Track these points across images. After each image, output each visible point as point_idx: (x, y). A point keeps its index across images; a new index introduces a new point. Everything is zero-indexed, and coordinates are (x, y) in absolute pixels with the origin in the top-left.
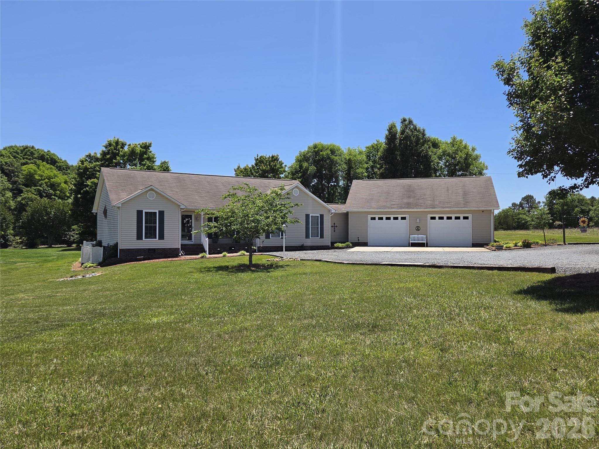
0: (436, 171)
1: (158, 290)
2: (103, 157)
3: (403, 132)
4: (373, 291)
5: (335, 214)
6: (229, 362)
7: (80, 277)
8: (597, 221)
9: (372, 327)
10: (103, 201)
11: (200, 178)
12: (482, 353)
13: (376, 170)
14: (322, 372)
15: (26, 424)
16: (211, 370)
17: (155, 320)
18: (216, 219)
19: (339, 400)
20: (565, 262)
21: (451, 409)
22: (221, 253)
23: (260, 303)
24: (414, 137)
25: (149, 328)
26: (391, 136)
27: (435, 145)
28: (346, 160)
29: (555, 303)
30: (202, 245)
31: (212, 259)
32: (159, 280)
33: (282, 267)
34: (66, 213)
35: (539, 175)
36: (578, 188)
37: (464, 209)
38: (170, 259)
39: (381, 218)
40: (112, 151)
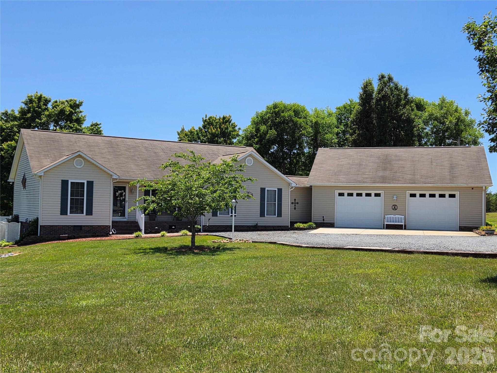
0: (420, 138)
1: (85, 273)
2: (22, 115)
3: (380, 91)
4: (327, 276)
5: (296, 188)
6: (162, 342)
9: (316, 312)
10: (22, 168)
11: (136, 143)
13: (348, 136)
14: (256, 352)
16: (143, 350)
17: (84, 303)
18: (154, 193)
22: (159, 233)
23: (200, 287)
24: (393, 97)
25: (77, 311)
26: (366, 96)
27: (420, 107)
28: (312, 124)
30: (137, 222)
31: (149, 239)
32: (86, 262)
33: (230, 249)
37: (450, 185)
38: (99, 238)
39: (350, 195)
40: (34, 110)
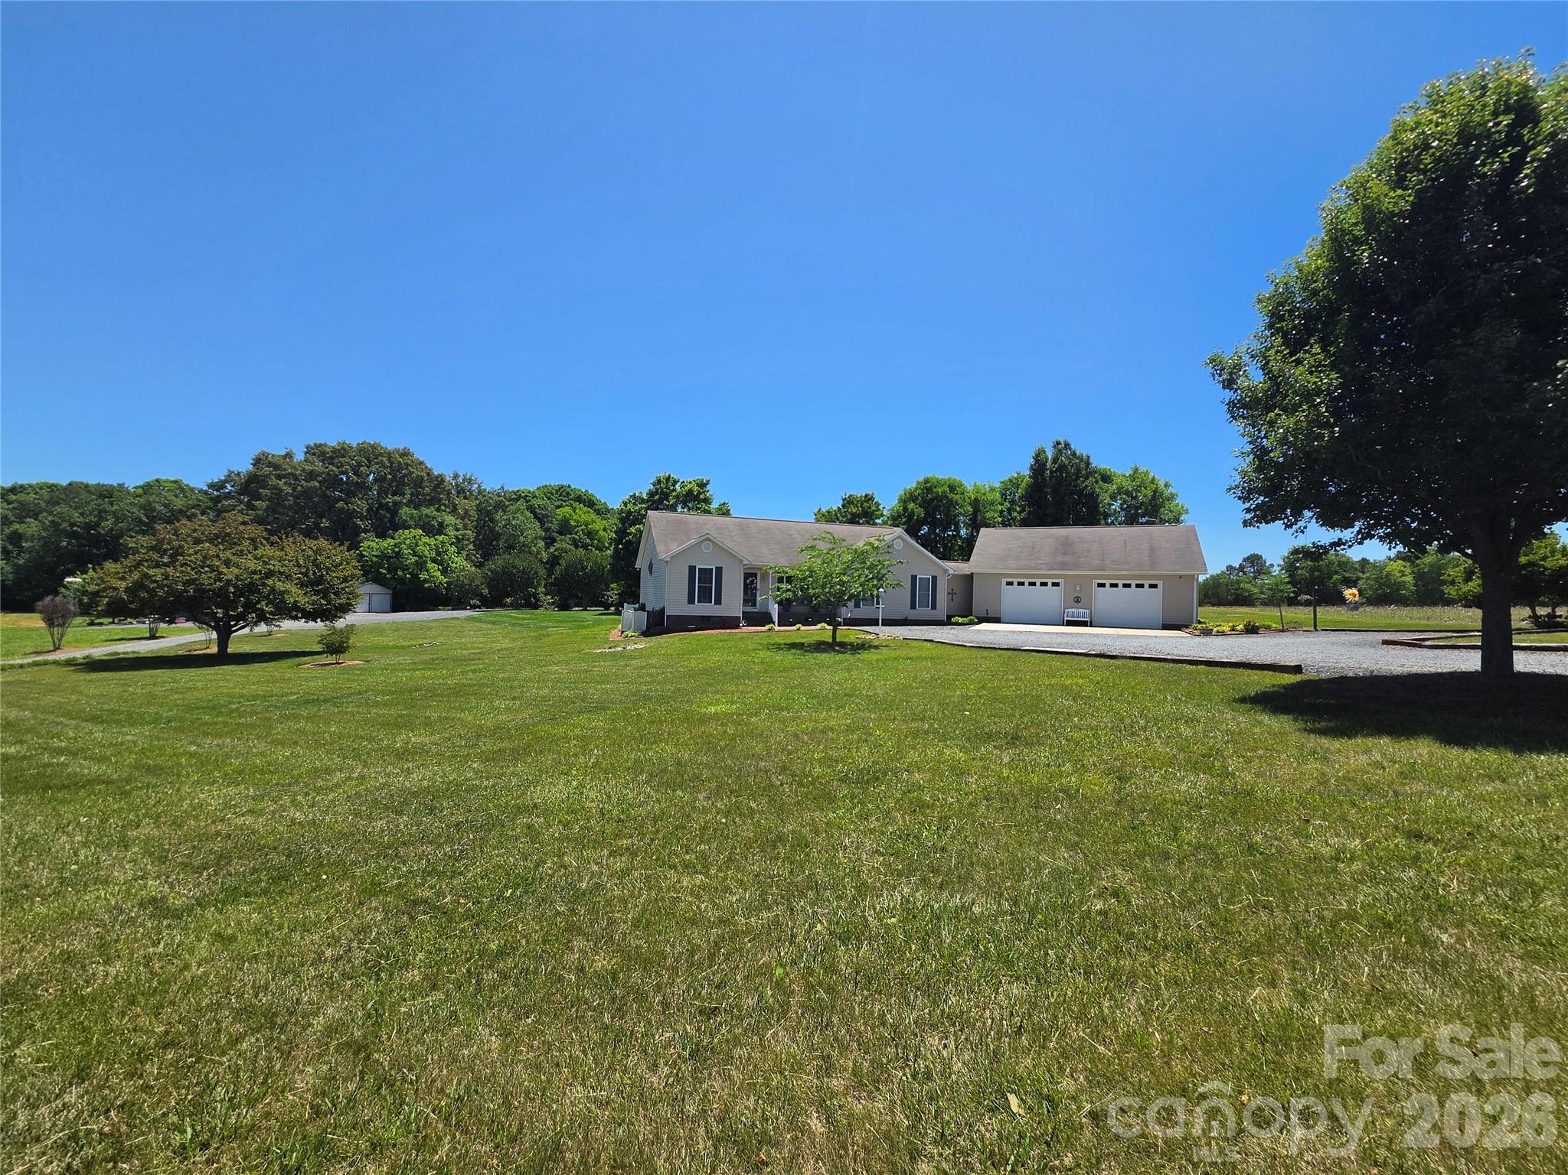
0: (1106, 516)
1: (714, 670)
2: (650, 497)
3: (1055, 460)
4: (1011, 687)
5: (954, 575)
6: (810, 771)
7: (620, 649)
8: (1370, 596)
9: (1012, 738)
10: (649, 553)
11: (768, 525)
12: (1184, 787)
13: (1015, 514)
14: (940, 796)
15: (566, 825)
16: (787, 780)
17: (712, 709)
18: (789, 580)
19: (966, 836)
20: (1318, 658)
21: (1136, 864)
22: (795, 625)
23: (849, 696)
24: (1072, 467)
25: (704, 719)
26: (1039, 466)
27: (1106, 478)
28: (971, 501)
29: (1302, 720)
30: (770, 613)
31: (783, 633)
32: (715, 658)
33: (877, 647)
34: (604, 568)
35: (1279, 523)
36: (1344, 544)
37: (1150, 573)
38: (728, 631)
39: (1021, 584)
40: (662, 490)
